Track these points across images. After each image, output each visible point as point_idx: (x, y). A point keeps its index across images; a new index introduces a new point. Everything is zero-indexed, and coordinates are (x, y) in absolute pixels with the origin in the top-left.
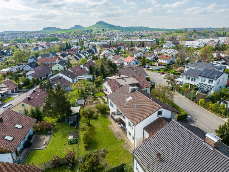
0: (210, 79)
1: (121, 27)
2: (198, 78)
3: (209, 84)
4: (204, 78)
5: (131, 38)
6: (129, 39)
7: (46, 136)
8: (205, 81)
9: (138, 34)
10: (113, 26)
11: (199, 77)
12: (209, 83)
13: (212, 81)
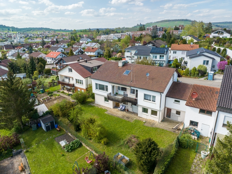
0: (161, 55)
1: (17, 28)
2: (150, 56)
3: (161, 60)
4: (155, 55)
5: (34, 39)
6: (32, 40)
7: (11, 159)
8: (156, 57)
9: (41, 35)
10: (5, 27)
11: (151, 54)
12: (160, 58)
13: (163, 56)
